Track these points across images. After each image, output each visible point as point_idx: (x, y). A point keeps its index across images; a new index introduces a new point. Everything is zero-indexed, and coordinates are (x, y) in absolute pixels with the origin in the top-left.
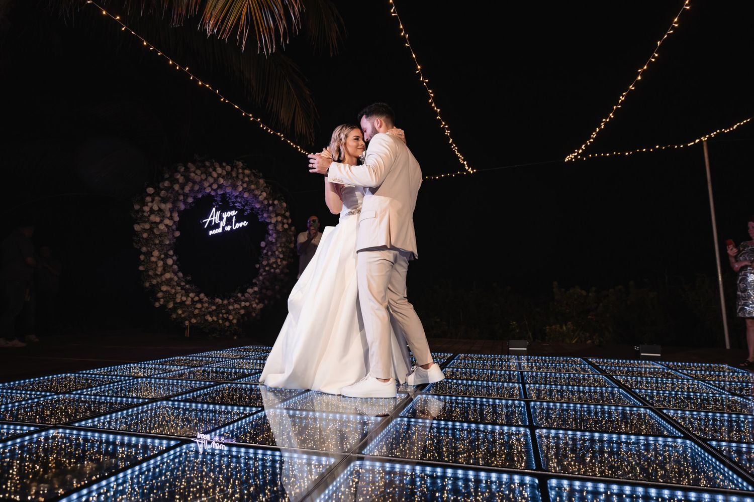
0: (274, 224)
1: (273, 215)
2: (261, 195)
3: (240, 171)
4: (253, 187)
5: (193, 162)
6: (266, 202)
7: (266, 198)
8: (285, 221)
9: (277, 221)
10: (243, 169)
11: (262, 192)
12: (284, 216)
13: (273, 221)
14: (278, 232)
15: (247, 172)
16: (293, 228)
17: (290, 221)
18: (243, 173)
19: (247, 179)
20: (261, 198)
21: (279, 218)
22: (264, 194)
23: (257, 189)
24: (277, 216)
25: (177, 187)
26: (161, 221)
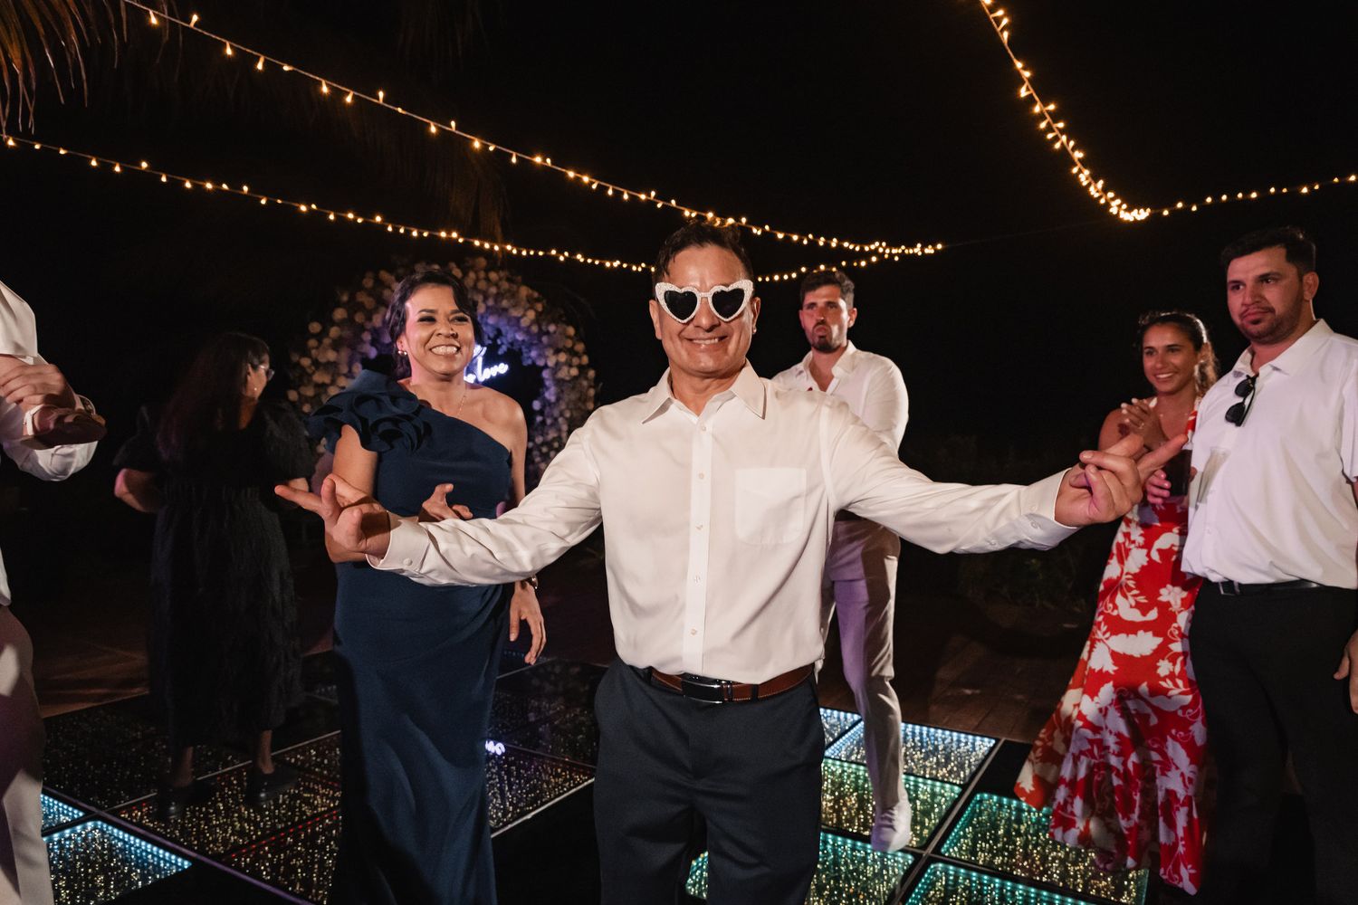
0: (553, 369)
1: (549, 352)
2: (524, 315)
3: (482, 274)
4: (505, 303)
5: (391, 271)
6: (535, 329)
7: (533, 322)
8: (575, 361)
9: (557, 363)
10: (487, 270)
11: (526, 310)
12: (572, 352)
13: (551, 362)
14: (559, 383)
15: (493, 276)
16: (592, 373)
17: (585, 360)
18: (487, 279)
19: (493, 290)
20: (525, 322)
21: (563, 357)
22: (531, 315)
23: (514, 306)
24: (557, 352)
25: (359, 318)
26: (333, 382)
